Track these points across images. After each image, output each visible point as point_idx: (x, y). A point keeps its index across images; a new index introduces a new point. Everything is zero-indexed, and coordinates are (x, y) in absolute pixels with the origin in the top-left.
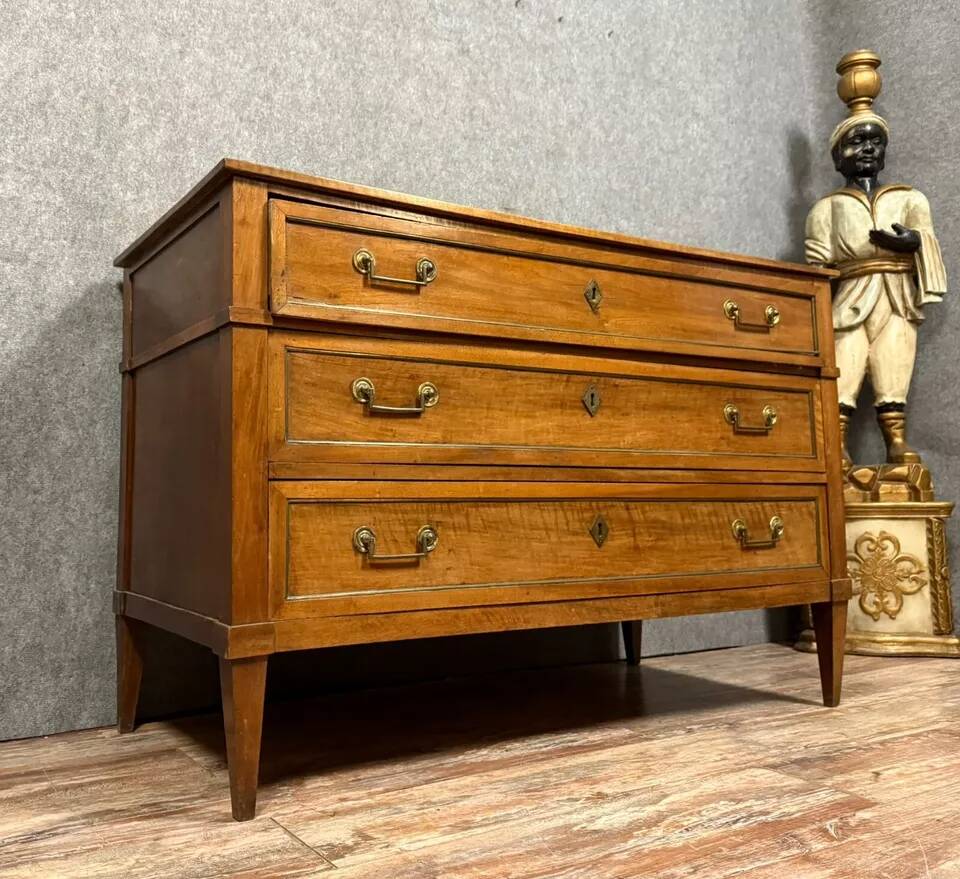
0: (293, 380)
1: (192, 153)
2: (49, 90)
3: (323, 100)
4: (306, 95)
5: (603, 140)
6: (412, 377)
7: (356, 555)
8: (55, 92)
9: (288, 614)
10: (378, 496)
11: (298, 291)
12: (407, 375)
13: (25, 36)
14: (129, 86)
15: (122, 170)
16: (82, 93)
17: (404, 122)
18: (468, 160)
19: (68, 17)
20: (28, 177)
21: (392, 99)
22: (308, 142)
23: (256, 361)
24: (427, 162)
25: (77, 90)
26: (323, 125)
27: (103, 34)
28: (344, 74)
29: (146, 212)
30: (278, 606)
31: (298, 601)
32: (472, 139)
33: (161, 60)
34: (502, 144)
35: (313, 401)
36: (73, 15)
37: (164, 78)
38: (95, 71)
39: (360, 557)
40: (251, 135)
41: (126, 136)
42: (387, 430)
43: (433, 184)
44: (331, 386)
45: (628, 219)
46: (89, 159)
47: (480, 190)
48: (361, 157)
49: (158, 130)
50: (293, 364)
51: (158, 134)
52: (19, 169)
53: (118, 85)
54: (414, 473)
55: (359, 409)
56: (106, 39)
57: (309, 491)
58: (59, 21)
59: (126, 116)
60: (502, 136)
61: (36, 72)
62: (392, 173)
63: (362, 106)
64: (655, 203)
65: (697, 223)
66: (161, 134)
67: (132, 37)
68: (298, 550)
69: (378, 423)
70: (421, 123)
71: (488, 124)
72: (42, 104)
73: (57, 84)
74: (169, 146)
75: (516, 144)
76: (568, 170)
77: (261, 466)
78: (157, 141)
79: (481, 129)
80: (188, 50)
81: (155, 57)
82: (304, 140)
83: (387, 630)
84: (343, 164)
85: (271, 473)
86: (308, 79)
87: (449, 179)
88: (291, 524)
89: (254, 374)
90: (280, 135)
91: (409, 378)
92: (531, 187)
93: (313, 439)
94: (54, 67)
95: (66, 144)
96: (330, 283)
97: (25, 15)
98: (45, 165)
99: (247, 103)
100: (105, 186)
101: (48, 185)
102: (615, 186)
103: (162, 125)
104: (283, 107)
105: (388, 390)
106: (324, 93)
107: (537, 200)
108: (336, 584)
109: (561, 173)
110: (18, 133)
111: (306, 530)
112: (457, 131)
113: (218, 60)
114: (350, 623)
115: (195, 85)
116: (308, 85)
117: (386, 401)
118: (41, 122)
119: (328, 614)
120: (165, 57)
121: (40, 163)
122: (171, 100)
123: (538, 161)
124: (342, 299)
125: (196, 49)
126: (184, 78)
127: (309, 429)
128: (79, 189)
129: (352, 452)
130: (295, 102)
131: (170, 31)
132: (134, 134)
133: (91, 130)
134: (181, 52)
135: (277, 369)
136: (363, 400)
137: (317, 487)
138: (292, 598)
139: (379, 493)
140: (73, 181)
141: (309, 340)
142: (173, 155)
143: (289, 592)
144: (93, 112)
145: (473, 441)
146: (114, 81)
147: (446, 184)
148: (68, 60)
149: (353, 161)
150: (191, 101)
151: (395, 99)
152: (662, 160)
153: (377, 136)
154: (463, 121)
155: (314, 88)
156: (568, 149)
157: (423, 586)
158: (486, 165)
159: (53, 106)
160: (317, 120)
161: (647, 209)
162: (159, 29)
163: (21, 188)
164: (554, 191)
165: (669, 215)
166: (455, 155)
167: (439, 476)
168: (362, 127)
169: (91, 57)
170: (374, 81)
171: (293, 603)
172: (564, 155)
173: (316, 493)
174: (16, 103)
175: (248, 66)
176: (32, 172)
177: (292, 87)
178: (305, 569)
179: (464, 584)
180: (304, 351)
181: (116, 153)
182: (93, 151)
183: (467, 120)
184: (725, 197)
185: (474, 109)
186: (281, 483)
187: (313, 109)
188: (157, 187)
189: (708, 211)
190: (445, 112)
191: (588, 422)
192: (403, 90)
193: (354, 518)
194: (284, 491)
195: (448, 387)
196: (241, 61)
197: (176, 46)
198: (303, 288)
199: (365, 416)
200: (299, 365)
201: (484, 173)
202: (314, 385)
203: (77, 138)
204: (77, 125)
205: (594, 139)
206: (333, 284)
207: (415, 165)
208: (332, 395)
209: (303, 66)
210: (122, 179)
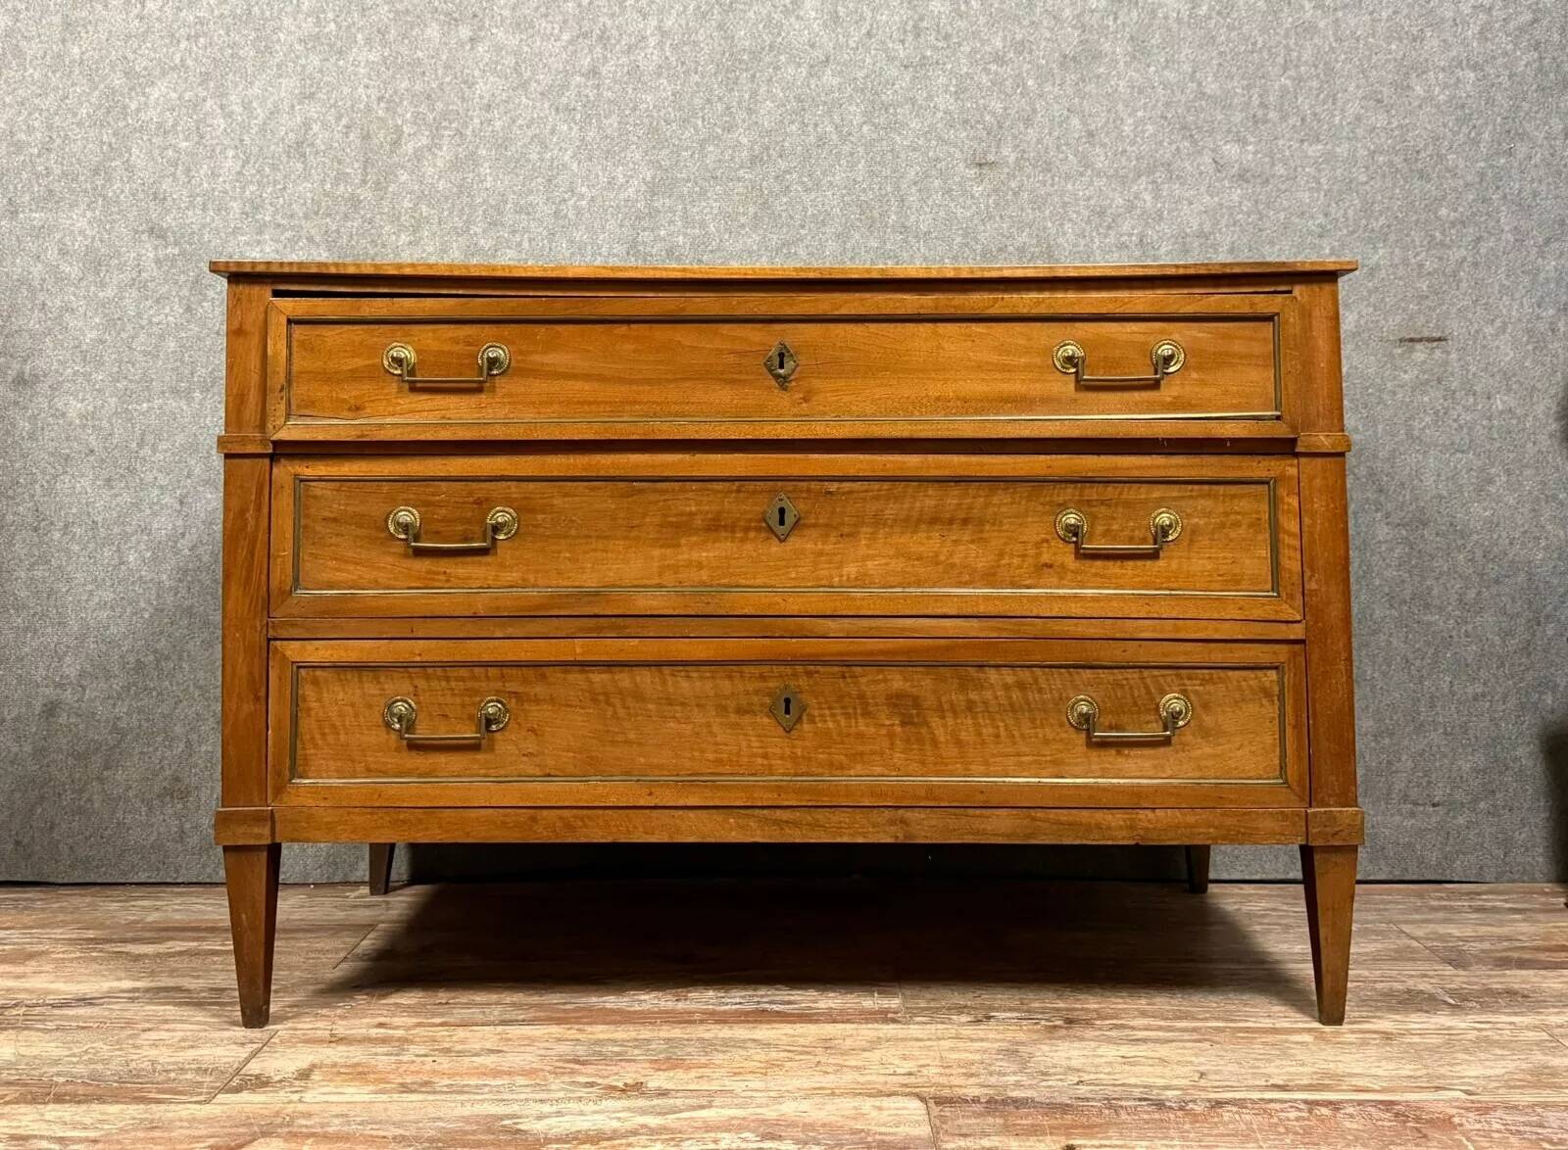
0: (307, 516)
1: (485, 169)
2: (307, 125)
3: (673, 59)
4: (650, 57)
5: (1185, 15)
6: (478, 502)
7: (388, 733)
8: (314, 126)
9: (291, 800)
10: (418, 659)
11: (306, 407)
12: (471, 499)
13: (279, 66)
14: (401, 101)
15: (394, 208)
16: (344, 121)
17: (799, 65)
18: (913, 101)
19: (327, 30)
20: (288, 234)
21: (779, 34)
22: (651, 123)
23: (253, 497)
24: (837, 118)
25: (339, 118)
26: (673, 94)
27: (368, 41)
28: (704, 15)
29: (424, 255)
30: (279, 790)
31: (305, 786)
32: (918, 67)
33: (444, 57)
34: (974, 63)
35: (333, 540)
36: (332, 26)
37: (448, 79)
38: (360, 90)
39: (394, 736)
40: (571, 129)
41: (398, 165)
42: (438, 573)
43: (846, 149)
44: (359, 520)
45: (1242, 141)
46: (355, 202)
47: (934, 143)
48: (729, 128)
49: (440, 149)
50: (308, 496)
51: (440, 154)
52: (279, 225)
53: (388, 102)
54: (470, 628)
55: (399, 548)
56: (371, 47)
57: (321, 653)
58: (317, 37)
59: (400, 138)
60: (974, 51)
61: (293, 106)
62: (777, 143)
63: (731, 55)
64: (1304, 103)
65: (1400, 126)
66: (445, 153)
67: (405, 36)
68: (307, 724)
69: (424, 565)
70: (827, 61)
71: (947, 37)
72: (299, 144)
73: (316, 116)
74: (456, 165)
75: (1000, 59)
76: (1107, 80)
77: (258, 624)
78: (439, 163)
79: (935, 48)
80: (483, 34)
81: (436, 55)
82: (646, 121)
83: (427, 829)
84: (703, 143)
85: (270, 630)
86: (652, 35)
87: (875, 136)
88: (300, 692)
89: (250, 515)
90: (614, 120)
91: (475, 503)
92: (1028, 122)
93: (332, 588)
94: (312, 96)
95: (328, 186)
96: (350, 393)
97: (279, 40)
98: (306, 217)
99: (565, 87)
100: (373, 231)
101: (310, 239)
102: (1212, 87)
103: (446, 140)
104: (616, 82)
105: (440, 521)
106: (674, 48)
107: (1039, 141)
108: (360, 767)
109: (1091, 88)
110: (275, 182)
111: (320, 700)
112: (891, 59)
113: (525, 37)
114: (376, 817)
115: (491, 79)
116: (652, 42)
117: (437, 535)
118: (299, 165)
119: (344, 804)
120: (450, 51)
121: (301, 215)
122: (457, 105)
123: (1045, 75)
124: (368, 411)
125: (494, 31)
126: (477, 73)
127: (325, 576)
128: (345, 240)
129: (383, 603)
130: (634, 71)
131: (456, 15)
132: (409, 161)
133: (356, 165)
134: (472, 40)
135: (284, 503)
136: (403, 536)
137: (333, 648)
138: (298, 781)
139: (420, 655)
140: (338, 231)
141: (326, 465)
142: (460, 176)
143: (294, 774)
144: (358, 142)
145: (570, 584)
146: (383, 97)
147: (869, 145)
148: (327, 84)
149: (718, 137)
150: (486, 101)
151: (783, 34)
152: (1322, 24)
153: (754, 94)
154: (903, 42)
155: (660, 45)
156: (1107, 47)
157: (485, 776)
158: (944, 101)
159: (312, 144)
160: (664, 90)
161: (1284, 118)
162: (442, 17)
163: (281, 248)
164: (1075, 122)
165: (1337, 120)
166: (888, 96)
167: (510, 632)
168: (732, 84)
169: (355, 75)
170: (751, 14)
171: (298, 787)
172: (1097, 56)
173: (332, 655)
174: (273, 147)
175: (566, 37)
176: (292, 228)
177: (630, 49)
178: (316, 746)
179: (549, 775)
180: (320, 479)
181: (386, 188)
182: (359, 191)
183: (910, 37)
184: (1475, 67)
185: (922, 19)
186: (285, 643)
187: (660, 75)
188: (439, 223)
189: (1429, 98)
190: (869, 34)
191: (774, 549)
192: (798, 17)
193: (386, 686)
194: (288, 653)
195: (533, 511)
196: (556, 31)
197: (465, 32)
198: (313, 403)
199: (406, 556)
200: (315, 497)
201: (939, 115)
202: (335, 520)
203: (341, 177)
204: (339, 163)
205: (1166, 18)
206: (353, 394)
207: (816, 125)
208: (360, 532)
209: (645, 17)
210: (395, 218)
